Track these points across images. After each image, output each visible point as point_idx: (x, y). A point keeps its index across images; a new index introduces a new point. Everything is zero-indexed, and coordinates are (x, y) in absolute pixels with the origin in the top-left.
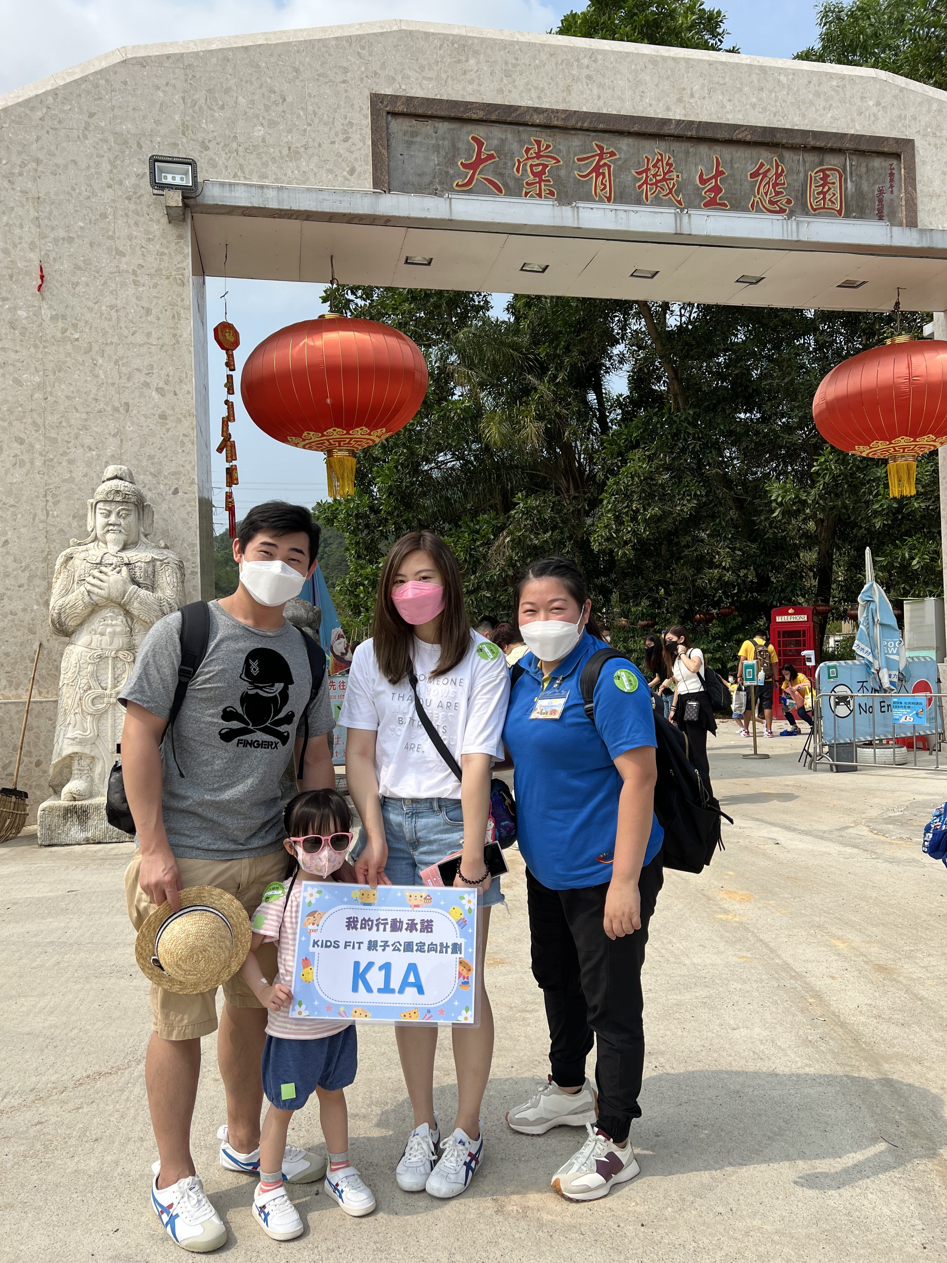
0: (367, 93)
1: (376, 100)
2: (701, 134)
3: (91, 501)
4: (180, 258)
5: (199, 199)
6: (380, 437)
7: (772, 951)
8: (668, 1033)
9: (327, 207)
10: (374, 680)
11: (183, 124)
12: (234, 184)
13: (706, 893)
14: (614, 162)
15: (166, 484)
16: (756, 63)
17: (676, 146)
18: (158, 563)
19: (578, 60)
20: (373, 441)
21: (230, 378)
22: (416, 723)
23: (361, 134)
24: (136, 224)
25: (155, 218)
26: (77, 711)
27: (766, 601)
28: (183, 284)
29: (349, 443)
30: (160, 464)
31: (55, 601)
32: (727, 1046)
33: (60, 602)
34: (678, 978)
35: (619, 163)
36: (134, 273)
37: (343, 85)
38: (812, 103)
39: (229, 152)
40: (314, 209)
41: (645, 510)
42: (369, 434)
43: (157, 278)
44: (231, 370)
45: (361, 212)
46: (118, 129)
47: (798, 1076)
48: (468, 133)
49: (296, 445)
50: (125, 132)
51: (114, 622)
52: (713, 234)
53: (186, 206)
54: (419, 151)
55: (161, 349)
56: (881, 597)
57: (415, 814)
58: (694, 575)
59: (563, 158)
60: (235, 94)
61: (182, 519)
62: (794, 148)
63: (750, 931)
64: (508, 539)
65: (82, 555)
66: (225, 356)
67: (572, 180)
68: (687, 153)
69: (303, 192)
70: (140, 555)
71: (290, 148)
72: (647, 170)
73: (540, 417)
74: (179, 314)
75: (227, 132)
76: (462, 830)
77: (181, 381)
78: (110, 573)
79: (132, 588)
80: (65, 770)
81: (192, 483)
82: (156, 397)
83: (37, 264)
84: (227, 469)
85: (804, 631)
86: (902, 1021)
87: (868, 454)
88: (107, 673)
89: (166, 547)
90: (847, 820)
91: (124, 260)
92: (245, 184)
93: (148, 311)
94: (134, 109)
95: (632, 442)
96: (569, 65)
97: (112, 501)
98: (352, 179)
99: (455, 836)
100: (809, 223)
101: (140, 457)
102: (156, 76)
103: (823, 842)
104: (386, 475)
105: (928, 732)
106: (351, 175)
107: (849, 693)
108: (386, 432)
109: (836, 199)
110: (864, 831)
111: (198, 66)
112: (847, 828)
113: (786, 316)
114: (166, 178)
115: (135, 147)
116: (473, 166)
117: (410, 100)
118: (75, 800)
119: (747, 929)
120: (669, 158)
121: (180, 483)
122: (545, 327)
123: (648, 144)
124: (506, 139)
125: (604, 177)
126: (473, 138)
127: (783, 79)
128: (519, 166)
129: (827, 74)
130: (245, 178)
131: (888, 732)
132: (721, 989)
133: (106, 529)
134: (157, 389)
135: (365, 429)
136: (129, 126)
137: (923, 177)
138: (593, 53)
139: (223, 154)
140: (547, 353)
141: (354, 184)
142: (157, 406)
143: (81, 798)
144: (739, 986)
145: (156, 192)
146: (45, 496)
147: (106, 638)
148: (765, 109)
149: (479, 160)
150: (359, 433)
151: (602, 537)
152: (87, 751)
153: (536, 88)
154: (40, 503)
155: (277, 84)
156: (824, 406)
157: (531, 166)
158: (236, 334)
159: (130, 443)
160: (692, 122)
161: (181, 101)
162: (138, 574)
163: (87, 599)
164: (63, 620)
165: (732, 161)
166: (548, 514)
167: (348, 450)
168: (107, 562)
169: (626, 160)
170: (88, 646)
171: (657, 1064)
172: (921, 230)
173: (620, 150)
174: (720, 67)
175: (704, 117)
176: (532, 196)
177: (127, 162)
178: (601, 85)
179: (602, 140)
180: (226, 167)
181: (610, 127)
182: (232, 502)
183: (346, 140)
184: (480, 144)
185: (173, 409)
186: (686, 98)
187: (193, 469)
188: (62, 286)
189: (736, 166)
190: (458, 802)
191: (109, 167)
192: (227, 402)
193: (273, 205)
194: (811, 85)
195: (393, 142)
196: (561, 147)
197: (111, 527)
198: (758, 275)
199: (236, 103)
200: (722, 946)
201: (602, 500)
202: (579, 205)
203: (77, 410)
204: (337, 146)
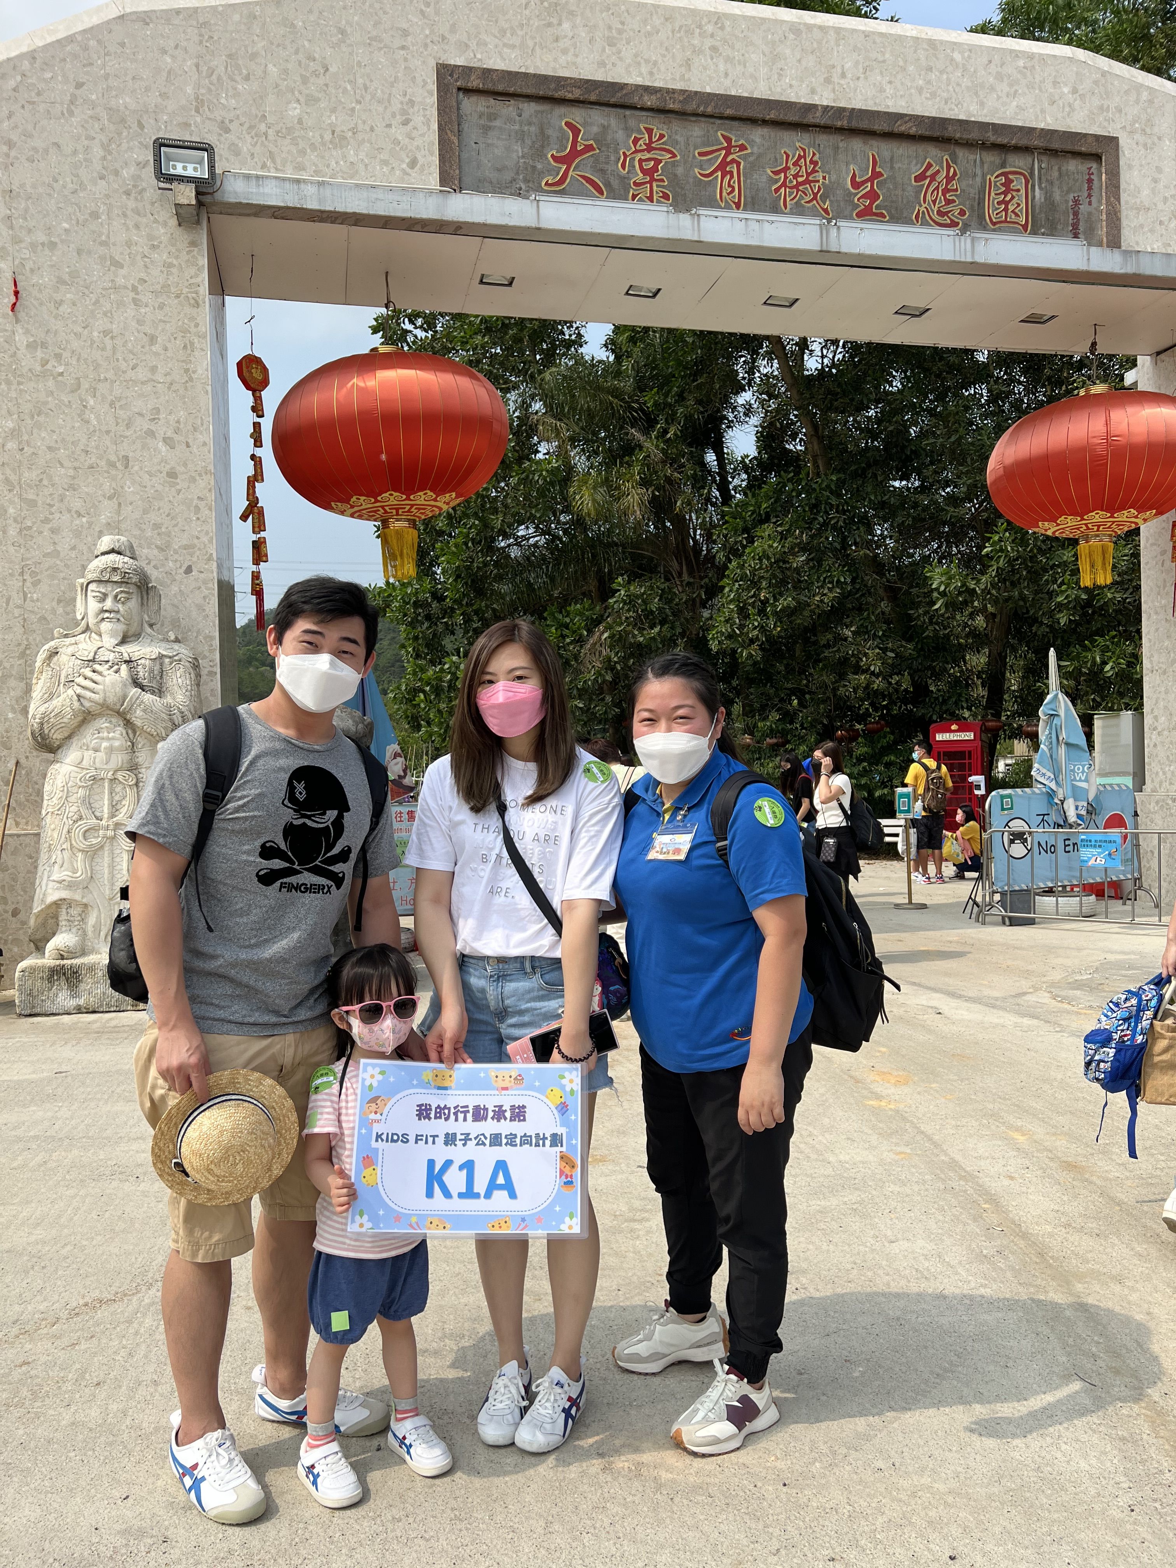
0: (432, 63)
1: (444, 72)
2: (854, 124)
3: (81, 580)
4: (193, 271)
5: (218, 196)
6: (448, 504)
7: (936, 1145)
8: (811, 1247)
9: (381, 209)
10: (451, 808)
11: (197, 98)
12: (263, 177)
13: (853, 1073)
14: (745, 158)
15: (176, 561)
16: (923, 36)
17: (824, 139)
18: (167, 660)
19: (700, 27)
20: (440, 509)
21: (257, 426)
22: (504, 861)
23: (424, 116)
24: (137, 226)
25: (161, 220)
26: (64, 846)
27: (923, 715)
28: (197, 305)
29: (409, 511)
30: (169, 534)
31: (36, 708)
32: (884, 1263)
33: (42, 709)
34: (821, 1180)
35: (751, 159)
36: (134, 289)
37: (402, 52)
38: (992, 89)
39: (256, 135)
40: (365, 212)
41: (776, 600)
42: (435, 500)
43: (164, 296)
44: (259, 416)
45: (425, 216)
46: (113, 103)
47: (971, 1298)
48: (561, 117)
49: (342, 513)
50: (122, 108)
51: (111, 735)
52: (868, 252)
53: (200, 204)
54: (498, 138)
55: (169, 388)
56: (1067, 709)
57: (501, 977)
58: (836, 682)
59: (680, 151)
60: (263, 61)
61: (197, 605)
62: (969, 145)
63: (909, 1121)
64: (606, 635)
65: (70, 650)
66: (251, 399)
67: (691, 180)
68: (836, 149)
69: (351, 189)
70: (143, 651)
71: (333, 132)
72: (786, 169)
73: (645, 483)
74: (192, 344)
75: (254, 111)
76: (563, 996)
77: (195, 429)
78: (106, 673)
79: (135, 691)
80: (50, 921)
81: (210, 559)
82: (164, 449)
83: (9, 275)
84: (254, 542)
85: (970, 752)
86: (1097, 1231)
87: (1054, 533)
88: (103, 799)
89: (177, 640)
90: (1024, 985)
91: (122, 272)
92: (276, 178)
93: (153, 339)
94: (134, 78)
95: (760, 515)
96: (689, 32)
97: (107, 581)
98: (413, 173)
99: (552, 1004)
100: (987, 240)
101: (143, 526)
102: (162, 35)
103: (995, 1011)
104: (454, 553)
105: (1122, 877)
106: (412, 168)
107: (1027, 828)
108: (456, 497)
109: (1021, 211)
110: (1044, 998)
111: (215, 24)
112: (1025, 994)
113: (952, 359)
114: (174, 167)
115: (135, 126)
116: (566, 160)
117: (487, 73)
118: (62, 958)
119: (904, 1119)
120: (814, 154)
121: (195, 559)
122: (653, 369)
123: (787, 136)
124: (609, 126)
125: (732, 177)
126: (567, 124)
127: (957, 56)
128: (625, 161)
129: (1012, 51)
130: (276, 169)
131: (1074, 877)
132: (874, 1192)
133: (100, 617)
134: (165, 440)
135: (430, 493)
136: (128, 100)
137: (1129, 184)
138: (719, 18)
139: (248, 137)
140: (655, 401)
141: (416, 180)
142: (164, 461)
143: (71, 955)
144: (897, 1189)
145: (162, 185)
146: (22, 574)
147: (101, 755)
148: (934, 95)
149: (575, 153)
150: (422, 498)
151: (722, 633)
152: (78, 897)
153: (647, 61)
154: (16, 583)
155: (318, 49)
156: (1001, 472)
157: (641, 161)
158: (265, 370)
159: (130, 508)
160: (844, 109)
161: (194, 68)
162: (141, 674)
163: (76, 704)
164: (46, 732)
165: (892, 159)
166: (655, 604)
167: (408, 520)
168: (102, 659)
169: (759, 156)
170: (79, 765)
171: (798, 1286)
172: (1126, 252)
173: (752, 142)
174: (878, 40)
175: (858, 104)
176: (640, 200)
177: (125, 146)
178: (728, 60)
179: (730, 130)
180: (253, 154)
181: (740, 113)
182: (260, 584)
183: (406, 123)
184: (576, 132)
185: (185, 465)
186: (835, 79)
187: (211, 541)
188: (41, 304)
189: (897, 166)
190: (557, 962)
191: (102, 153)
192: (253, 457)
193: (312, 204)
194: (992, 66)
195: (465, 126)
196: (678, 138)
197: (107, 615)
198: (922, 305)
199: (265, 72)
200: (874, 1139)
201: (723, 587)
202: (701, 212)
203: (62, 465)
204: (393, 130)
